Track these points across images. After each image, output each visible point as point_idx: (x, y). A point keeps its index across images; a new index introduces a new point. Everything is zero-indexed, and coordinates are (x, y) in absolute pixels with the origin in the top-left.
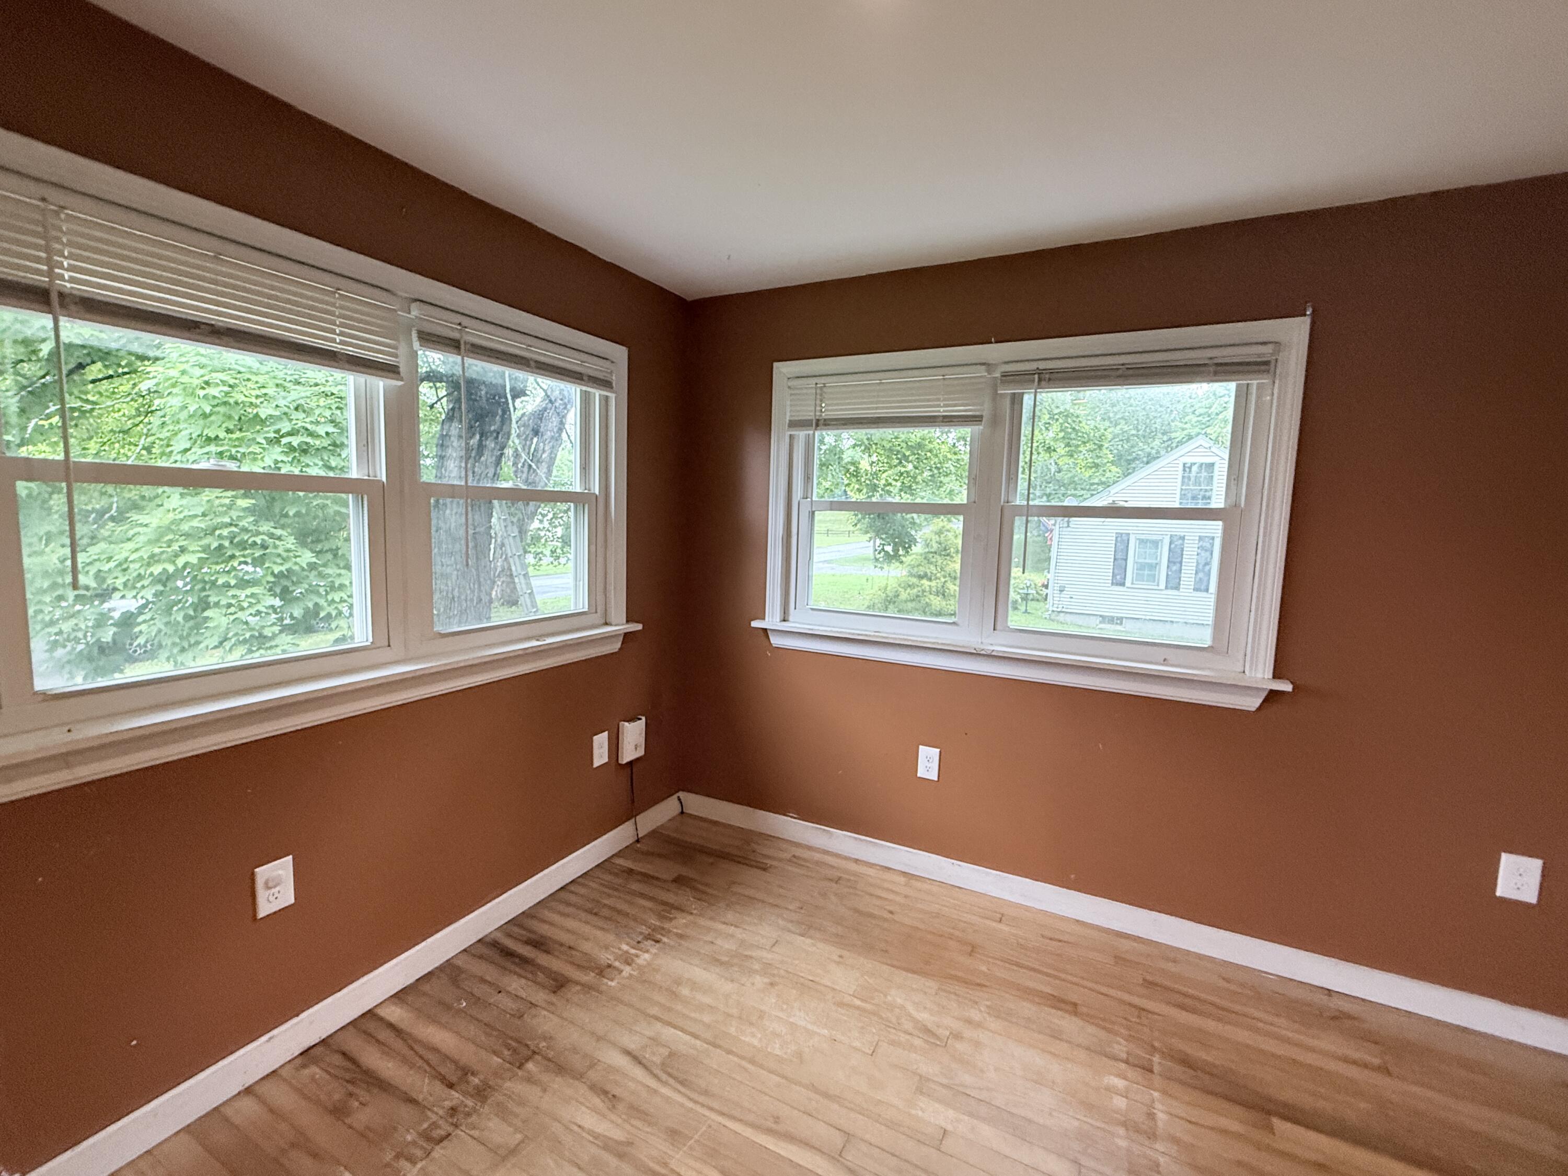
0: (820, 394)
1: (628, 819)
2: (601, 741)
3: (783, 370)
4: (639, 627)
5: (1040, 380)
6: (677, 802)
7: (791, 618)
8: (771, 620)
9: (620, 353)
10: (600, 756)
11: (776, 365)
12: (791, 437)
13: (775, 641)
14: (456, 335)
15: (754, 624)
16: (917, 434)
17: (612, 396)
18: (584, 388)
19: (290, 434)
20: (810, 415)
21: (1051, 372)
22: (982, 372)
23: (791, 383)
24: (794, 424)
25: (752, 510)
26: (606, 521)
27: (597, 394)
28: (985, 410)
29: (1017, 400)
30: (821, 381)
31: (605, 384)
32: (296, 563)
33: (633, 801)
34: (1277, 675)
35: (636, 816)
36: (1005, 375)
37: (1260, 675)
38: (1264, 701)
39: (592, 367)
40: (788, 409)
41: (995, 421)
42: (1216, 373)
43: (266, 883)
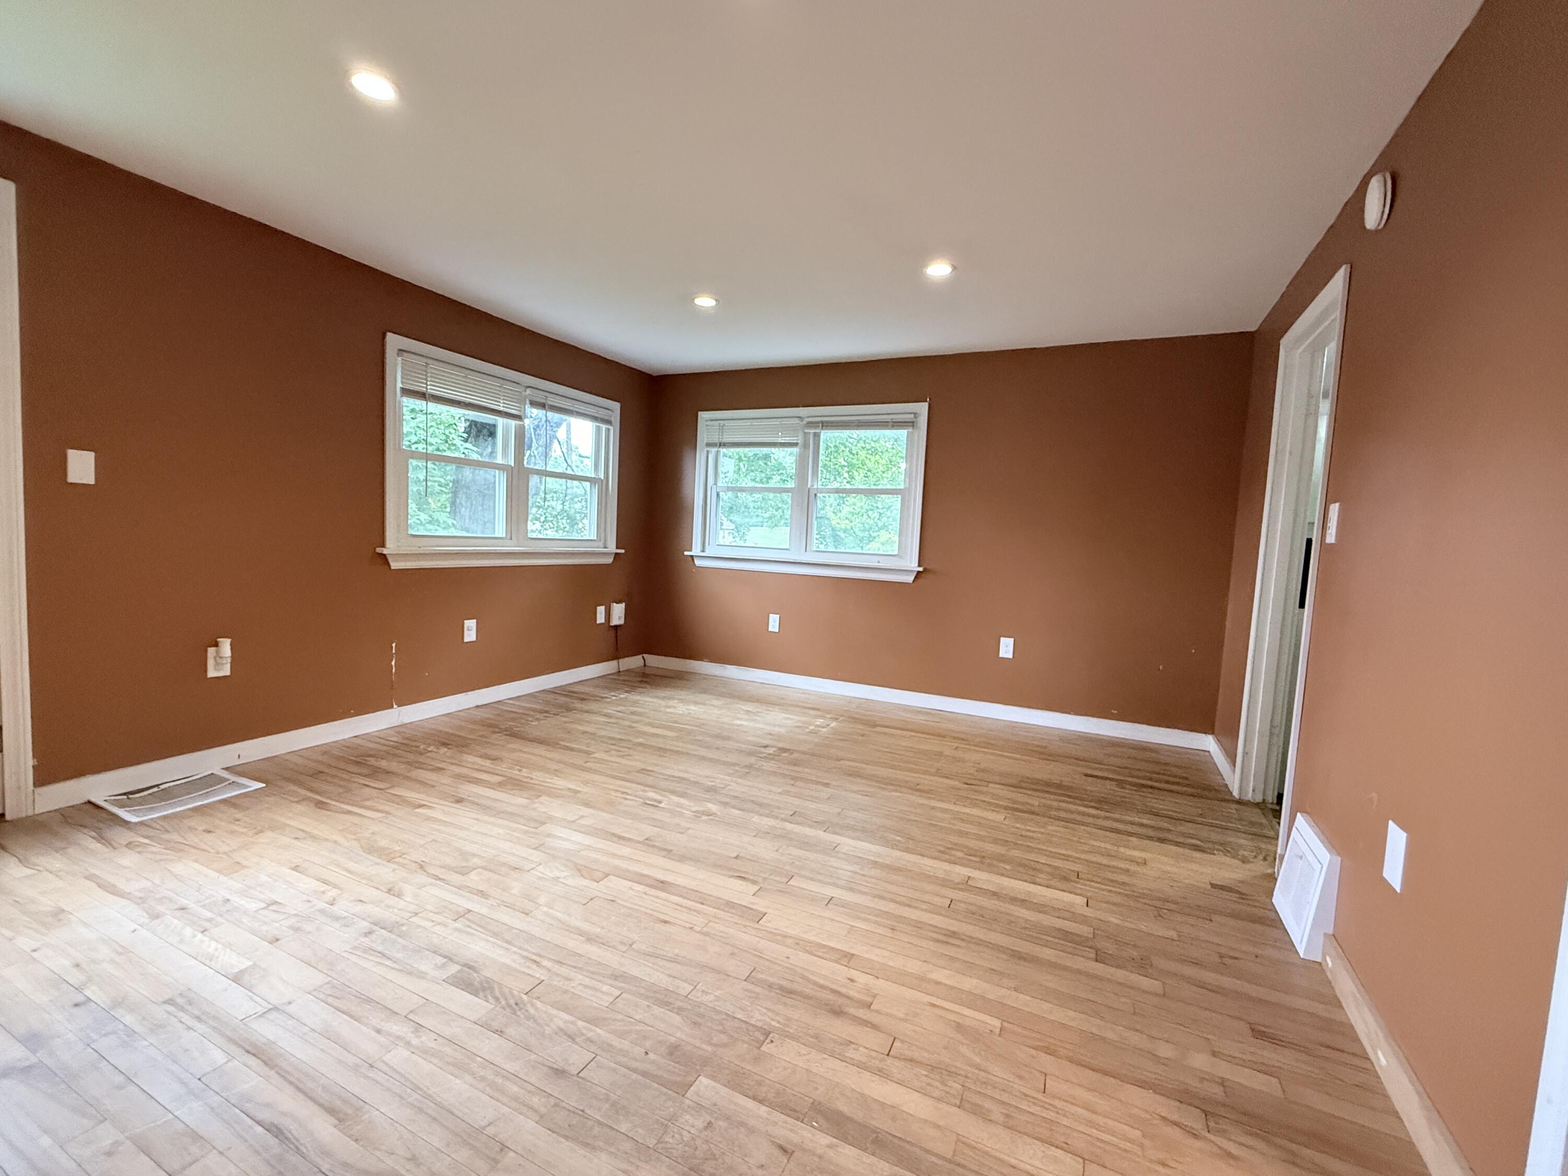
0: (722, 429)
1: (613, 659)
2: (601, 610)
3: (703, 416)
4: (623, 551)
5: (822, 426)
6: (642, 659)
7: (706, 550)
8: (696, 551)
9: (616, 406)
10: (601, 619)
11: (700, 413)
12: (708, 452)
13: (698, 562)
14: (543, 401)
15: (686, 553)
16: (765, 450)
17: (611, 428)
18: (598, 424)
19: (416, 443)
20: (716, 440)
21: (828, 422)
22: (797, 421)
23: (708, 423)
24: (708, 445)
25: (686, 491)
26: (606, 495)
27: (604, 427)
28: (800, 440)
29: (817, 436)
30: (722, 422)
31: (609, 422)
32: (418, 519)
33: (617, 650)
34: (919, 566)
35: (619, 658)
36: (809, 423)
37: (913, 565)
38: (916, 577)
39: (602, 413)
40: (705, 436)
41: (806, 446)
42: (893, 426)
43: (468, 628)
